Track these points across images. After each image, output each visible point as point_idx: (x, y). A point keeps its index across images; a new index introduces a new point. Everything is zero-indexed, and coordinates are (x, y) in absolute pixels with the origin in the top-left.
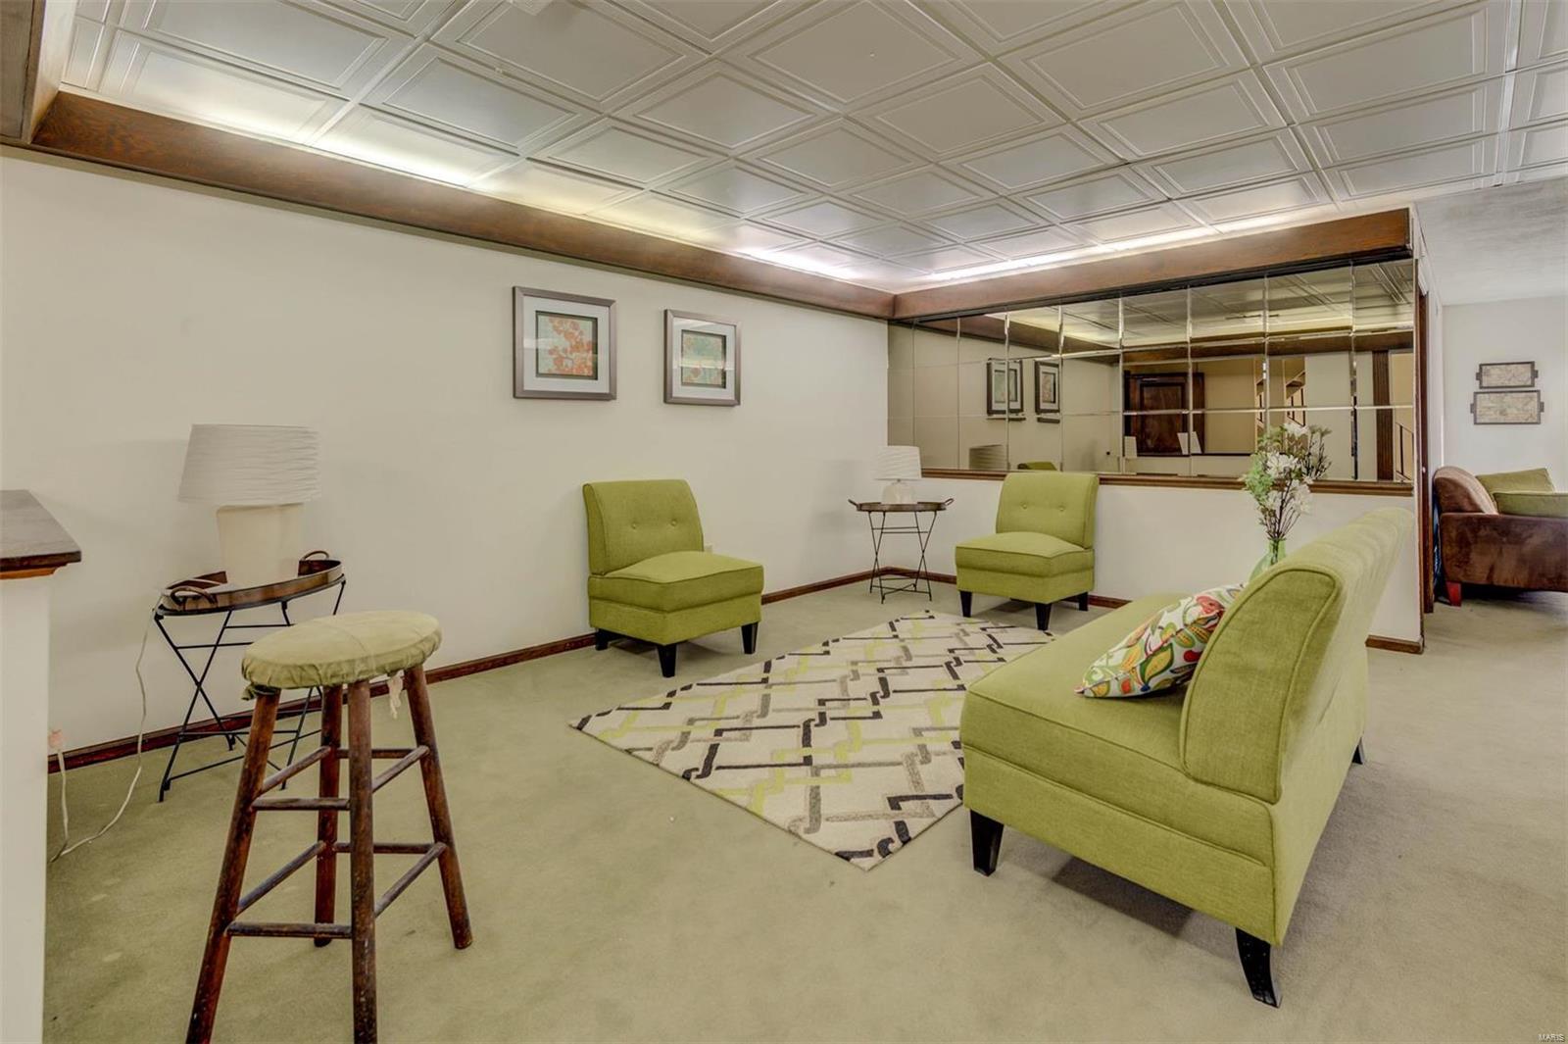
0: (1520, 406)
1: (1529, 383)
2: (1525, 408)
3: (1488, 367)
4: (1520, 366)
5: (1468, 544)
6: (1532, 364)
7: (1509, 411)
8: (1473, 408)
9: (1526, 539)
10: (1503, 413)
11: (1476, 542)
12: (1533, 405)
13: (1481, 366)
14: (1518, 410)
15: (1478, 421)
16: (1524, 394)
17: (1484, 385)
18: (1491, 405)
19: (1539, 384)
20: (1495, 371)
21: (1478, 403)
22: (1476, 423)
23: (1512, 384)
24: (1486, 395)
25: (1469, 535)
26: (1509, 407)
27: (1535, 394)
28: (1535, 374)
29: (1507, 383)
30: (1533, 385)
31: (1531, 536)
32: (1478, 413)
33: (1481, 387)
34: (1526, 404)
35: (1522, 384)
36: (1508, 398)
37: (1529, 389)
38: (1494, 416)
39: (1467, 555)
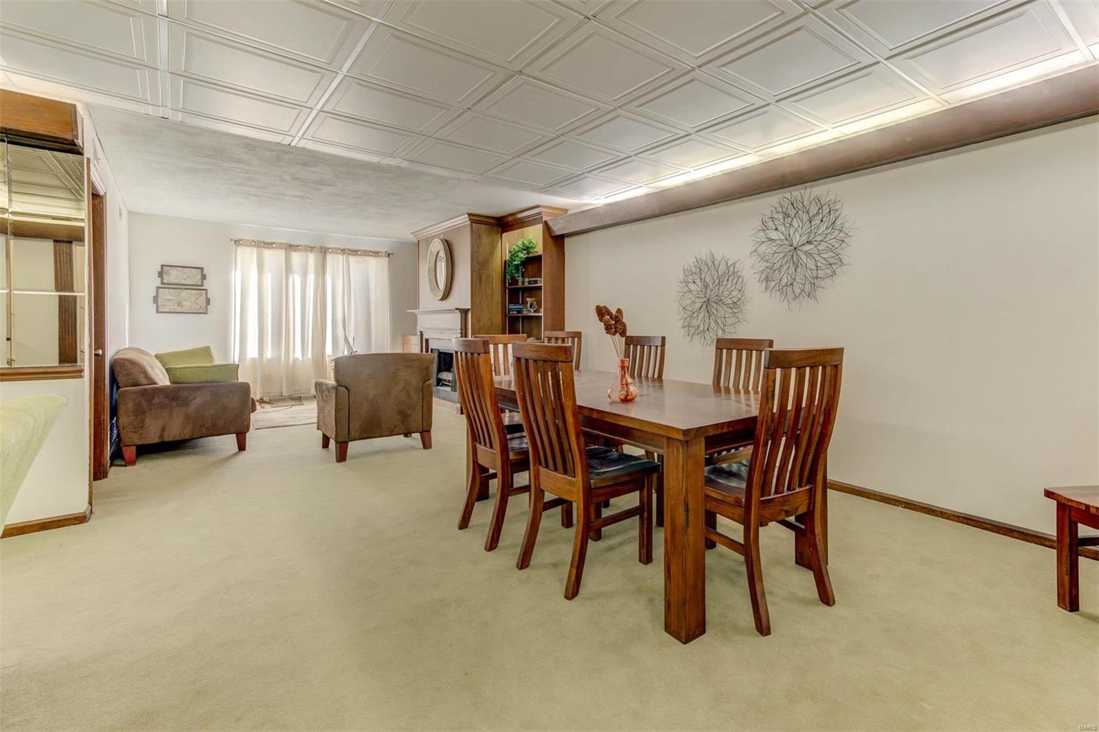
0: (193, 299)
1: (200, 283)
2: (198, 301)
3: (169, 268)
4: (193, 270)
5: (143, 412)
6: (202, 269)
7: (184, 303)
8: (156, 299)
9: (191, 401)
10: (179, 304)
11: (150, 410)
12: (202, 300)
13: (162, 266)
14: (192, 303)
15: (160, 310)
16: (196, 291)
17: (165, 281)
18: (170, 298)
19: (207, 285)
20: (174, 272)
21: (160, 295)
22: (158, 312)
23: (186, 282)
24: (167, 290)
25: (145, 405)
26: (185, 300)
27: (204, 292)
28: (204, 277)
29: (183, 282)
30: (202, 285)
31: (194, 399)
32: (160, 303)
33: (162, 283)
34: (197, 299)
35: (194, 283)
36: (184, 293)
37: (199, 287)
38: (172, 307)
39: (143, 421)
